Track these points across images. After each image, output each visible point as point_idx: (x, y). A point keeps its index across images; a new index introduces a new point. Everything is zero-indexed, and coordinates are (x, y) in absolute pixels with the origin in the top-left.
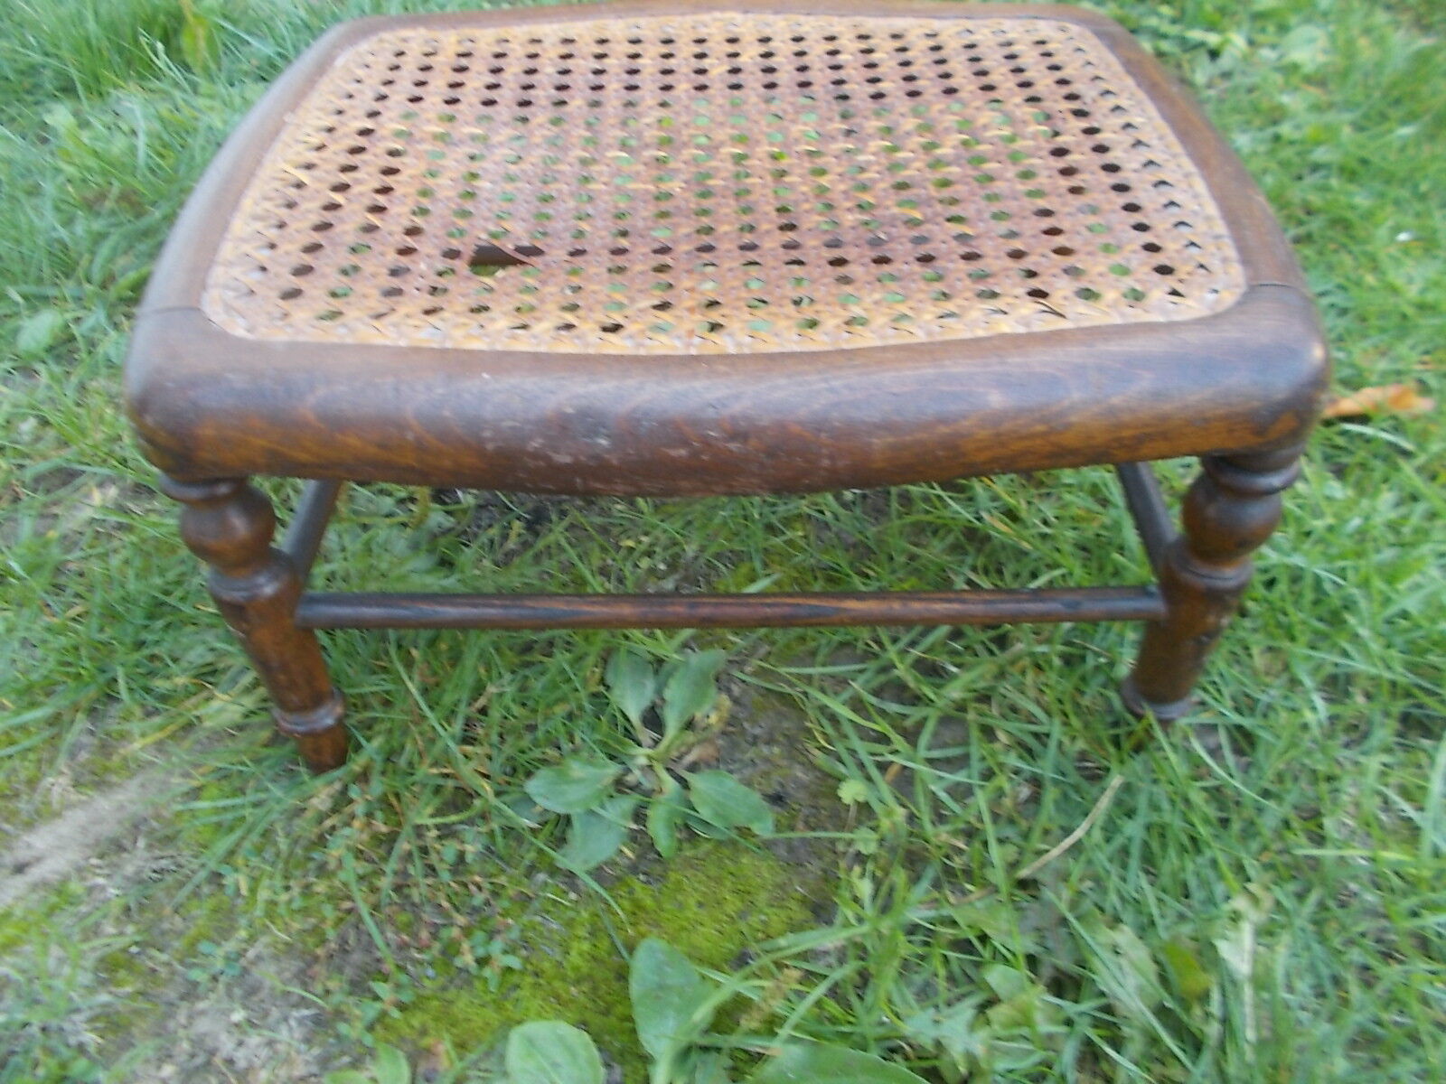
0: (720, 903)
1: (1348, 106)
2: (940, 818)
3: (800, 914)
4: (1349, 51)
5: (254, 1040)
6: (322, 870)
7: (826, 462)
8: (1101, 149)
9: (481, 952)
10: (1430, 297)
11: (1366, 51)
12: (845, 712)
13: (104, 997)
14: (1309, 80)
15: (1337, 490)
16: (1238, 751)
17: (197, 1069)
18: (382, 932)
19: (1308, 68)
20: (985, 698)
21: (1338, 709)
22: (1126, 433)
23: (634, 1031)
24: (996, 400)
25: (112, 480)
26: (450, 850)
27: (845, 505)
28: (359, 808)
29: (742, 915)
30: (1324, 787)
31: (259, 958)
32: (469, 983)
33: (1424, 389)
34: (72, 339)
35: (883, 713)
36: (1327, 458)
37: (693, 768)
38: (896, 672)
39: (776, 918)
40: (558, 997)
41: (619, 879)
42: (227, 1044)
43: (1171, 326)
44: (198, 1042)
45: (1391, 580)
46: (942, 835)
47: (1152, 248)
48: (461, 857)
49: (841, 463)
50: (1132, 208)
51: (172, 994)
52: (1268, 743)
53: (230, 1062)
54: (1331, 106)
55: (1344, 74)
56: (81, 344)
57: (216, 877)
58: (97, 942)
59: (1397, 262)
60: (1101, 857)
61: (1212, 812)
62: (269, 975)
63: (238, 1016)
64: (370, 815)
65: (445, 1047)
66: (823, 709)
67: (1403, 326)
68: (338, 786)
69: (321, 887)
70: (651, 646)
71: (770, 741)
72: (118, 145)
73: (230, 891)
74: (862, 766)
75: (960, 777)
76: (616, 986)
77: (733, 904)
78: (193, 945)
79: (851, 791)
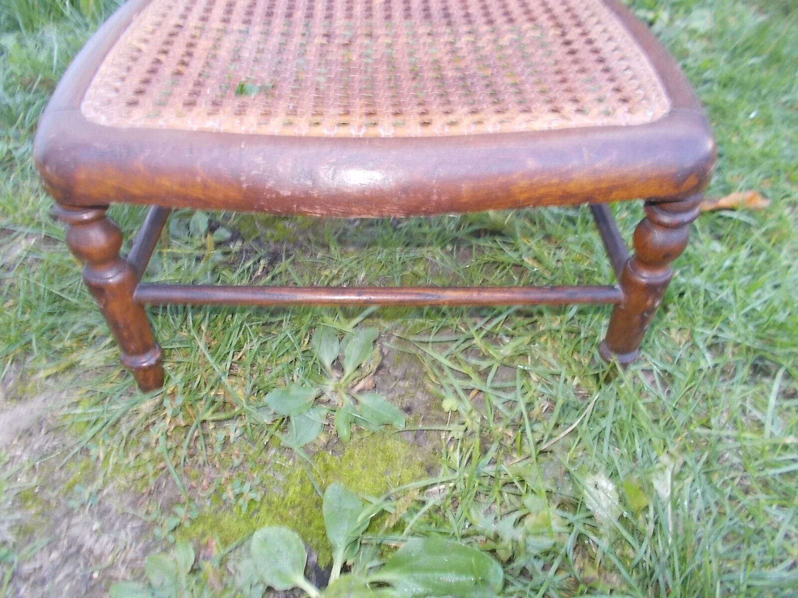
0: (374, 465)
1: (723, 50)
2: (498, 418)
3: (419, 471)
4: (723, 22)
5: (105, 538)
6: (147, 446)
7: (435, 197)
8: (590, 42)
9: (237, 491)
10: (767, 149)
11: (732, 23)
12: (446, 362)
13: (18, 515)
14: (702, 36)
15: (717, 246)
16: (664, 385)
17: (72, 555)
18: (181, 481)
19: (702, 31)
20: (524, 355)
21: (718, 361)
22: (603, 185)
23: (325, 535)
24: (531, 164)
25: (33, 236)
26: (221, 435)
27: (447, 253)
28: (169, 412)
29: (387, 472)
30: (711, 403)
31: (108, 495)
32: (230, 508)
33: (764, 195)
34: (12, 159)
35: (467, 363)
36: (712, 231)
37: (360, 392)
38: (474, 342)
39: (406, 473)
40: (281, 517)
41: (317, 453)
42: (89, 542)
43: (628, 127)
44: (72, 542)
45: (748, 292)
46: (499, 429)
47: (618, 90)
48: (227, 438)
49: (444, 198)
50: (607, 70)
51: (58, 514)
52: (680, 380)
53: (91, 551)
54: (714, 50)
55: (721, 35)
56: (17, 161)
57: (85, 451)
58: (14, 485)
59: (750, 131)
60: (588, 439)
61: (649, 415)
62: (114, 504)
63: (96, 526)
64: (175, 416)
65: (215, 542)
66: (434, 361)
67: (753, 164)
68: (158, 400)
69: (146, 456)
70: (336, 325)
71: (404, 378)
72: (42, 57)
73: (93, 458)
74: (455, 392)
75: (510, 396)
76: (315, 510)
77: (381, 467)
78: (71, 487)
79: (449, 404)
